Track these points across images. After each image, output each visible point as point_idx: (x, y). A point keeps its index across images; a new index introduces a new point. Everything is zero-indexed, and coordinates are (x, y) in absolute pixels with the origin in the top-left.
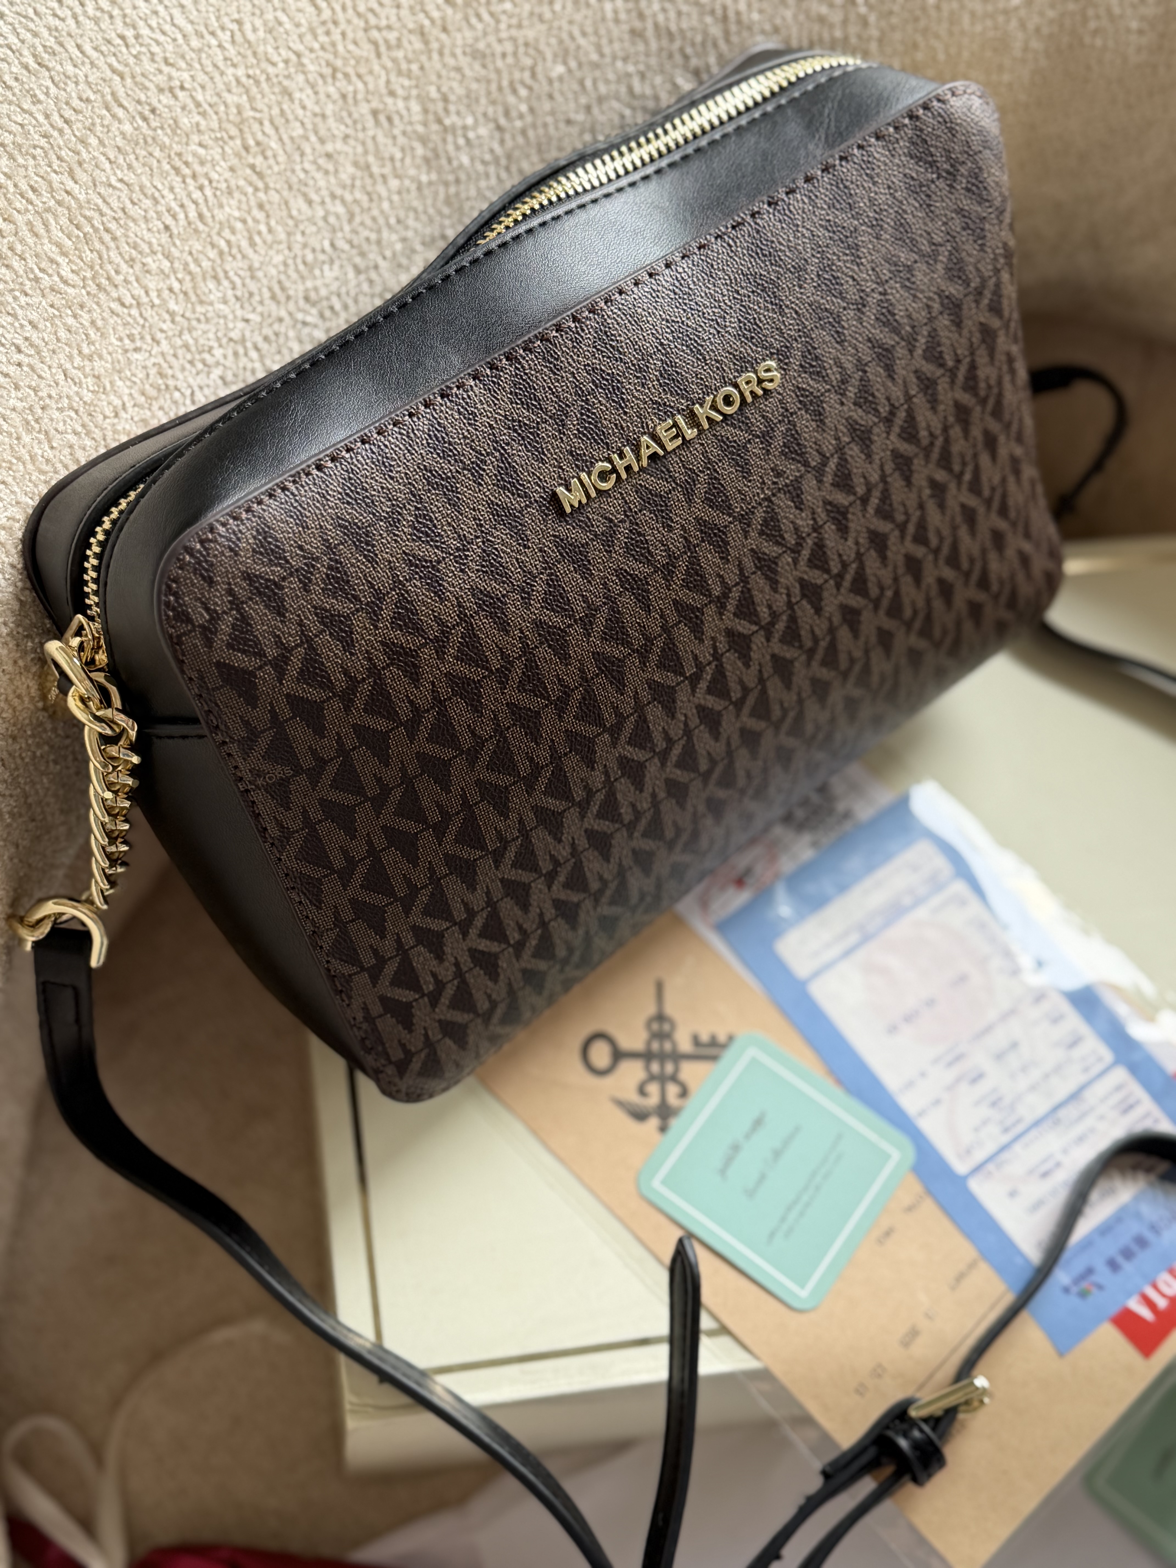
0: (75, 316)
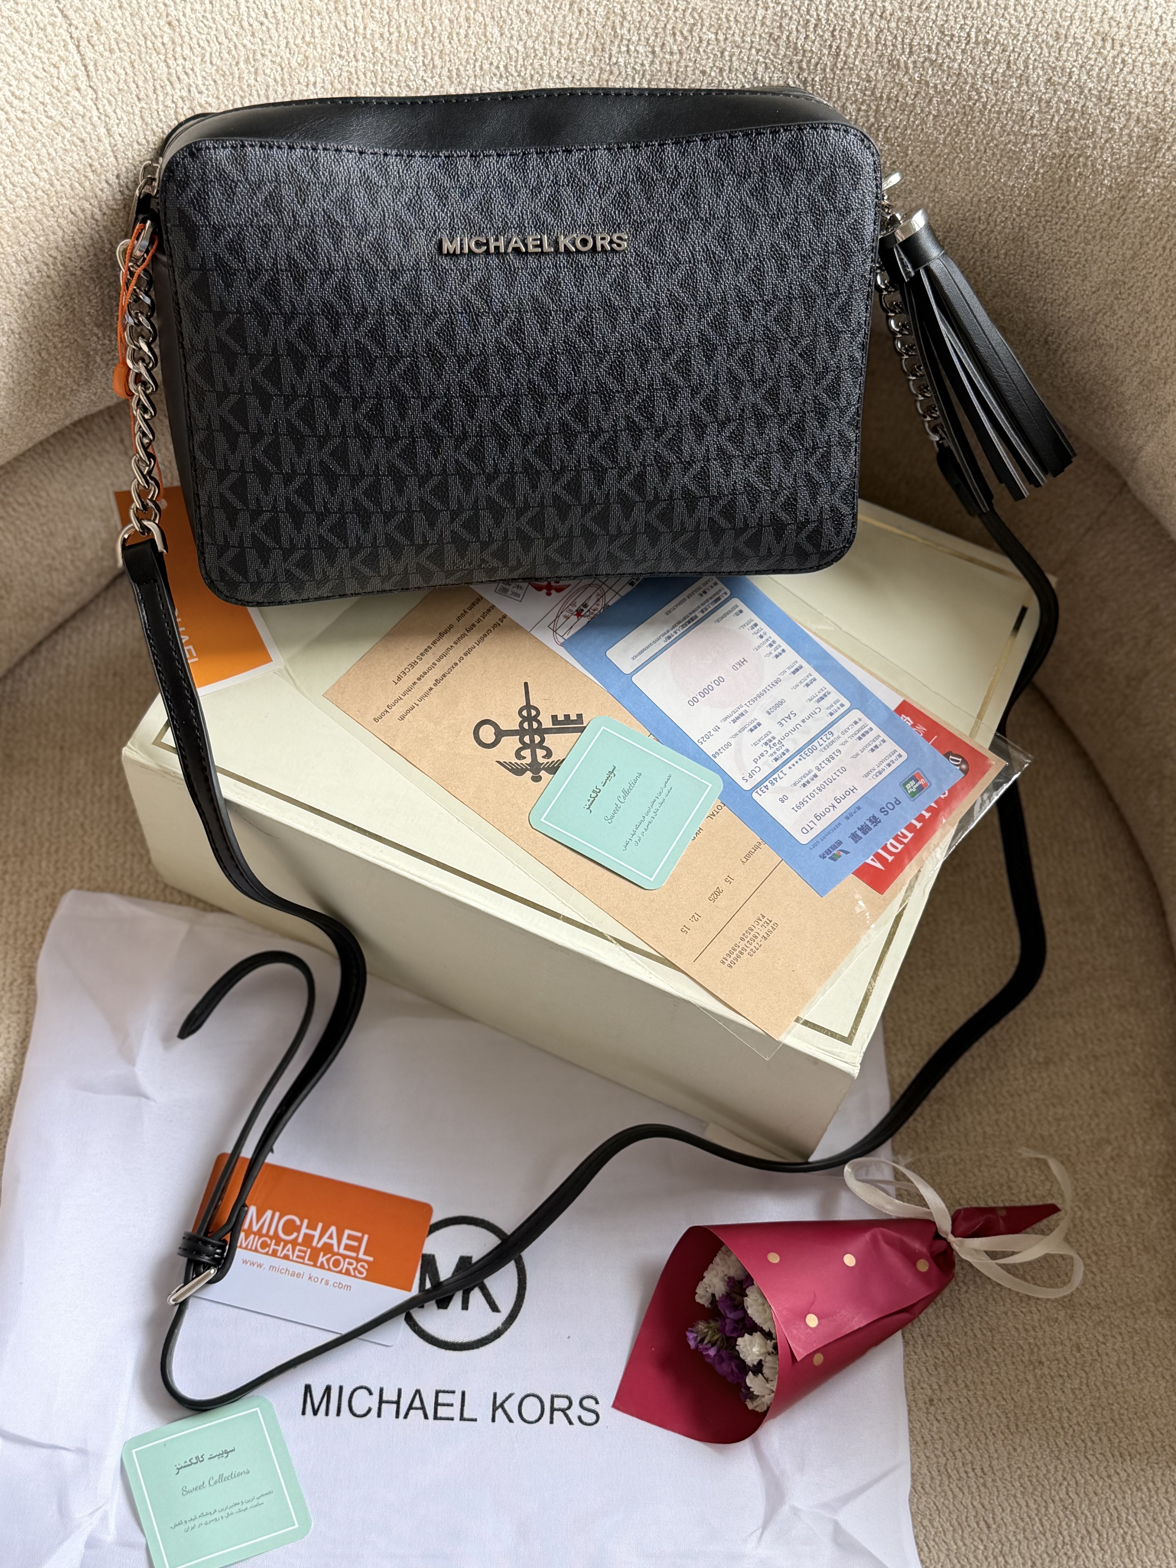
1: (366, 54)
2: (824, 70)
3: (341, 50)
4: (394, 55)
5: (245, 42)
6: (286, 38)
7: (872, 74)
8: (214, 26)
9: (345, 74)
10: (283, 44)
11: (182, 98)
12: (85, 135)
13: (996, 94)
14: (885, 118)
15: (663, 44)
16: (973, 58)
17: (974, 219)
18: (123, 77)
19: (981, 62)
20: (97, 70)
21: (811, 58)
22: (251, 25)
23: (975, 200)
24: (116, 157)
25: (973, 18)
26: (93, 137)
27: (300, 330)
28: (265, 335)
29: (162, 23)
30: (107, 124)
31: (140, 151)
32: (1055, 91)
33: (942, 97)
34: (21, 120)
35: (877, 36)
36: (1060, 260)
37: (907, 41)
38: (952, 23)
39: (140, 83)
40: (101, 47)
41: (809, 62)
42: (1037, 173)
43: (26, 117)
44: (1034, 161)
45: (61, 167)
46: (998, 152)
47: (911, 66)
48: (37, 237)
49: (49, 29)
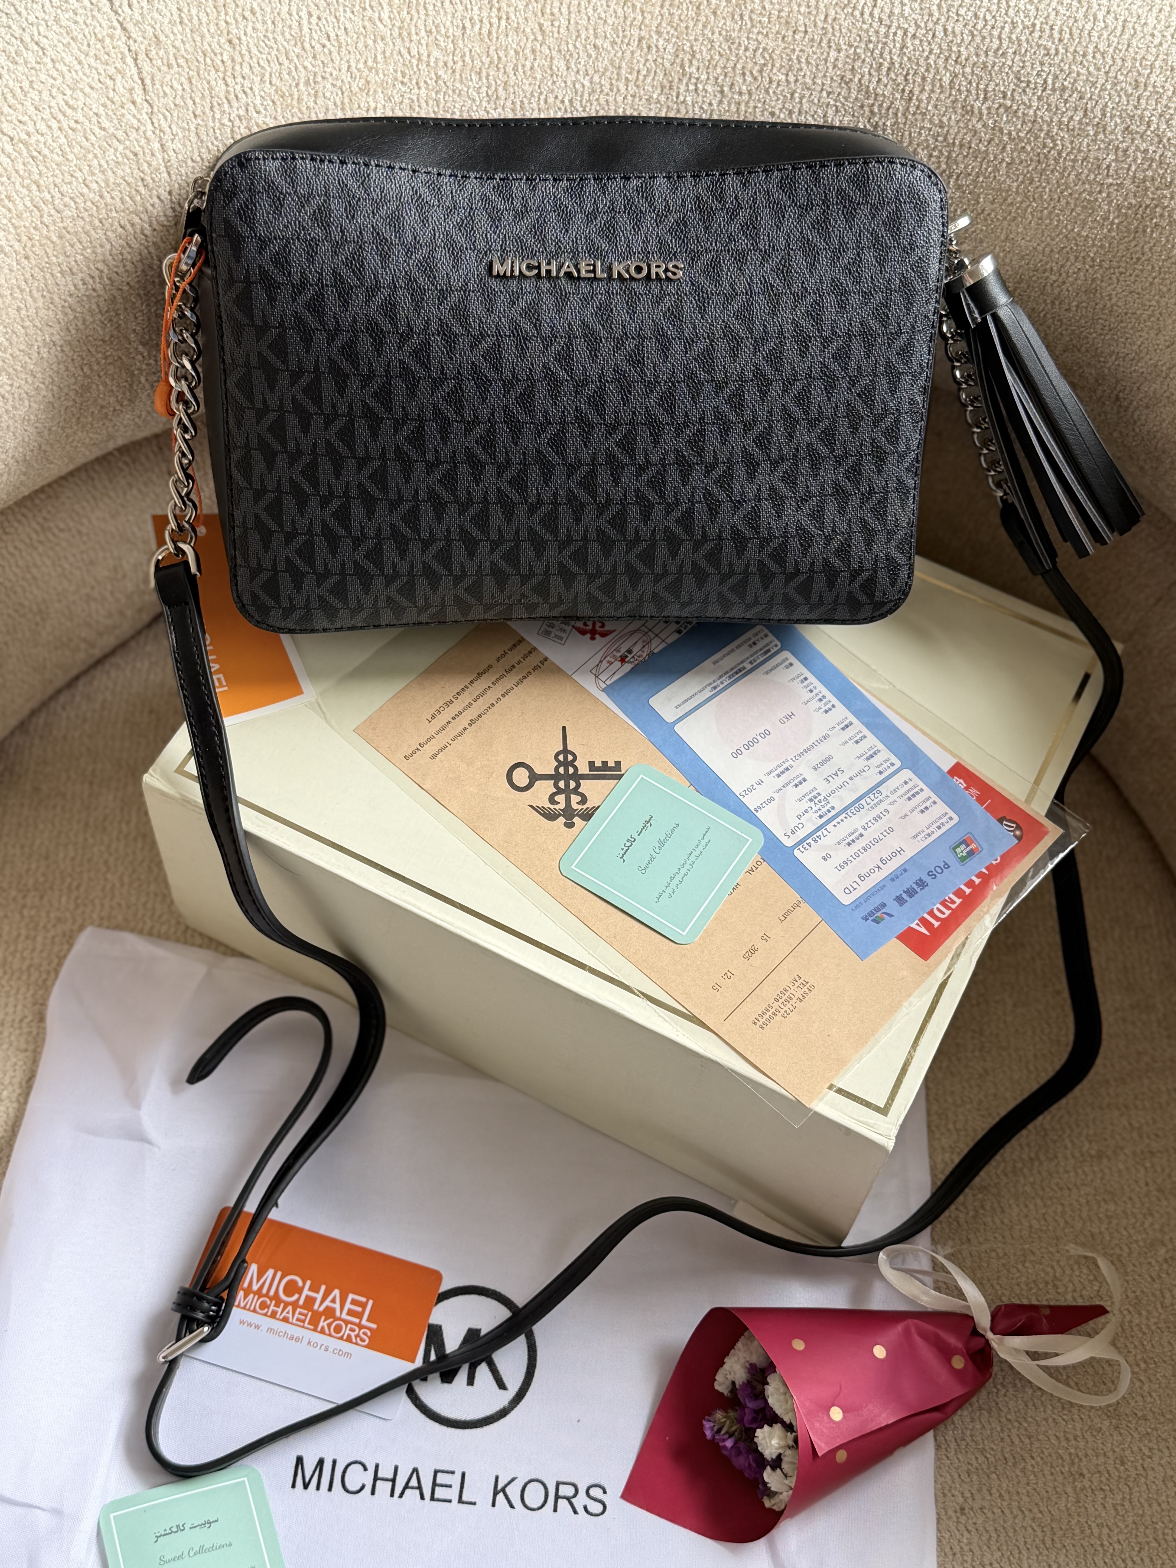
0: (375, 41)
1: (429, 82)
2: (896, 114)
3: (404, 77)
4: (458, 85)
5: (306, 63)
6: (348, 61)
7: (945, 119)
8: (275, 46)
9: (406, 101)
10: (344, 67)
11: (239, 117)
12: (138, 148)
13: (1072, 142)
14: (957, 164)
15: (732, 84)
16: (1049, 105)
17: (1045, 271)
18: (180, 92)
19: (1057, 109)
20: (153, 85)
21: (883, 101)
22: (313, 48)
23: (1047, 250)
24: (169, 174)
25: (1050, 65)
26: (147, 151)
27: (343, 347)
28: (307, 352)
29: (223, 40)
30: (161, 139)
31: (193, 168)
32: (1133, 140)
33: (1016, 145)
34: (73, 130)
35: (952, 81)
36: (1135, 313)
37: (982, 87)
38: (1029, 70)
39: (197, 100)
40: (159, 62)
41: (881, 106)
42: (1112, 223)
43: (79, 126)
44: (1109, 211)
45: (112, 180)
46: (1072, 202)
47: (985, 112)
48: (84, 249)
49: (108, 41)
